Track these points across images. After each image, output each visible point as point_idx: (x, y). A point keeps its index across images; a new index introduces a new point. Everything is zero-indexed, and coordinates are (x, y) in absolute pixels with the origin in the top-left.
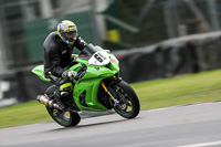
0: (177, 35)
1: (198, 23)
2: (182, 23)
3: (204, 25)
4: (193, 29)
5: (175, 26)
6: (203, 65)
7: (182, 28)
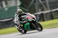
0: (39, 12)
1: (44, 8)
2: (40, 8)
3: (46, 9)
4: (43, 10)
5: (38, 9)
6: (45, 19)
7: (40, 10)
